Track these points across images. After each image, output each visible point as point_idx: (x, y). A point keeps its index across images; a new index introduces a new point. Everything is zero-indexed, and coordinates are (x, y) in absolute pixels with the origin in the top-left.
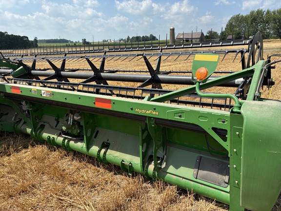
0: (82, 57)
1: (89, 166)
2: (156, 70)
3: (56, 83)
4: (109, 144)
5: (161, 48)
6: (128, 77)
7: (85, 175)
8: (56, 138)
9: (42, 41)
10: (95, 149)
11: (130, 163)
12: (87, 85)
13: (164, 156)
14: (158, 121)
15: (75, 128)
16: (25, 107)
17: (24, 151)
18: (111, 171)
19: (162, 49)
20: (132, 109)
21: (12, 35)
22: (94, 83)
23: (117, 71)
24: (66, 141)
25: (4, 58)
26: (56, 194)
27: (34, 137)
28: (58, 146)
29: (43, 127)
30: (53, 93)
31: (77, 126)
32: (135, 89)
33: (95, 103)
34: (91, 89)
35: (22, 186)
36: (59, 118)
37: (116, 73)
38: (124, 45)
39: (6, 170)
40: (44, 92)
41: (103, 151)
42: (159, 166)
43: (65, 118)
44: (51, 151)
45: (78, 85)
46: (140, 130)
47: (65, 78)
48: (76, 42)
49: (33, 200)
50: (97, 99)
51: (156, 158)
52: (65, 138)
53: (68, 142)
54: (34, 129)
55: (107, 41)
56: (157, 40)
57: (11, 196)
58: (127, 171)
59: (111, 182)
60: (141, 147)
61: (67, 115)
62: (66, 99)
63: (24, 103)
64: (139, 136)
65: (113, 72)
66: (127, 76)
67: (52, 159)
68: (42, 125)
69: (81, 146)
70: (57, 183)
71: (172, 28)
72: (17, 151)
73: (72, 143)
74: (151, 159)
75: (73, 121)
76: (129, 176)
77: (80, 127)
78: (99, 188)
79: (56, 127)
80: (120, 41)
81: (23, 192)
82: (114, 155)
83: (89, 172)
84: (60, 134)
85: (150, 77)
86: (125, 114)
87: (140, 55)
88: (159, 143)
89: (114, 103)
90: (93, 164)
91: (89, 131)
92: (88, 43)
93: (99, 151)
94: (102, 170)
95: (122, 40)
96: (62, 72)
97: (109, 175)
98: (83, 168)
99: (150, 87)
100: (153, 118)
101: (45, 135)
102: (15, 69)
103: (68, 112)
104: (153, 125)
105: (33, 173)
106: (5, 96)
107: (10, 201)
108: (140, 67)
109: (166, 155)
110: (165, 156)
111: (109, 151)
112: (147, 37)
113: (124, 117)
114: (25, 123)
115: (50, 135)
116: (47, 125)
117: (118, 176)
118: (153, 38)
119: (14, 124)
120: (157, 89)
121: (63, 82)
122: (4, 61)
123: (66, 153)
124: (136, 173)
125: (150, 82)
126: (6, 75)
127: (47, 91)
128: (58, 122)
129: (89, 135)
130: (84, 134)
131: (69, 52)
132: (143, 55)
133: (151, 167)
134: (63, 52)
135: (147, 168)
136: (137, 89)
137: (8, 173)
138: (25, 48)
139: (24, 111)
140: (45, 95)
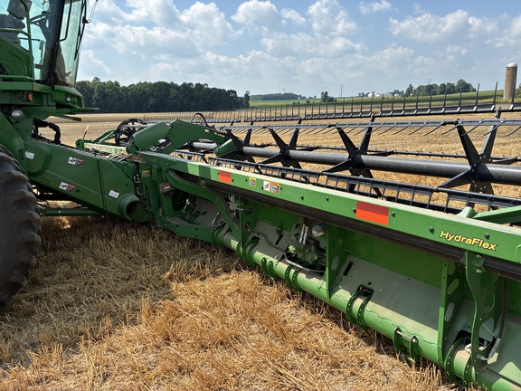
0: (330, 126)
1: (329, 324)
2: (482, 155)
3: (280, 169)
4: (373, 291)
5: (497, 108)
6: (417, 165)
7: (321, 341)
8: (275, 264)
9: (257, 98)
10: (342, 296)
11: (415, 337)
12: (334, 176)
13: (494, 340)
14: (490, 262)
15: (310, 251)
16: (234, 205)
17: (224, 276)
18: (370, 343)
19: (500, 112)
20: (432, 231)
21: (214, 89)
22: (347, 173)
23: (392, 153)
24: (293, 271)
25: (207, 126)
26: (273, 361)
27: (240, 256)
28: (278, 278)
29: (256, 240)
30: (281, 187)
31: (313, 248)
32: (432, 191)
33: (355, 211)
34: (342, 184)
35: (222, 334)
36: (282, 229)
37: (389, 156)
38: (400, 102)
39: (198, 302)
40: (268, 183)
41: (359, 302)
42: (483, 358)
43: (294, 231)
44: (264, 284)
45: (317, 175)
46: (445, 274)
47: (295, 161)
48: (310, 98)
49: (236, 362)
50: (360, 204)
51: (477, 340)
52: (291, 267)
53: (296, 273)
54: (243, 243)
55: (367, 95)
56: (474, 90)
57: (202, 346)
58: (405, 351)
59: (370, 366)
60: (442, 310)
61: (298, 226)
62: (302, 198)
63: (232, 198)
64: (440, 287)
65: (385, 154)
66: (415, 163)
67: (266, 299)
68: (254, 238)
69: (318, 285)
70: (273, 341)
71: (511, 65)
72: (215, 274)
73: (302, 276)
74: (463, 338)
75: (307, 237)
76: (409, 363)
77: (320, 251)
78: (347, 372)
79: (277, 243)
80: (393, 94)
81: (222, 343)
82: (380, 315)
83: (328, 336)
84: (283, 257)
85: (469, 167)
86: (414, 240)
87: (451, 123)
88: (488, 310)
89: (394, 215)
90: (337, 323)
91: (336, 260)
92: (332, 99)
93: (352, 301)
94: (352, 338)
95: (396, 92)
96: (291, 151)
97: (367, 351)
98: (317, 326)
99: (466, 188)
100: (480, 254)
101: (259, 256)
102: (220, 144)
103: (300, 221)
104: (478, 271)
105: (238, 315)
106: (206, 185)
107: (202, 354)
108: (433, 146)
109: (500, 337)
110: (498, 340)
111: (370, 304)
112: (452, 86)
113: (410, 245)
114: (229, 230)
115: (266, 256)
116: (262, 239)
117: (384, 357)
118: (466, 87)
119: (214, 231)
120: (481, 194)
121: (291, 167)
122: (207, 131)
123: (289, 293)
124: (424, 360)
125: (466, 178)
126: (207, 152)
127: (272, 183)
128: (281, 236)
129: (334, 267)
130: (327, 265)
131: (306, 116)
132: (456, 123)
133: (462, 357)
134: (296, 116)
135: (453, 355)
136: (437, 191)
137: (202, 308)
138: (231, 109)
139: (232, 212)
140: (268, 189)
